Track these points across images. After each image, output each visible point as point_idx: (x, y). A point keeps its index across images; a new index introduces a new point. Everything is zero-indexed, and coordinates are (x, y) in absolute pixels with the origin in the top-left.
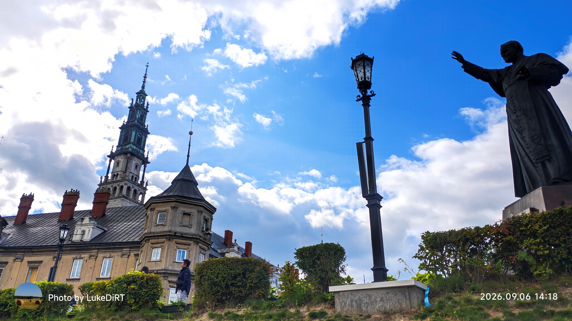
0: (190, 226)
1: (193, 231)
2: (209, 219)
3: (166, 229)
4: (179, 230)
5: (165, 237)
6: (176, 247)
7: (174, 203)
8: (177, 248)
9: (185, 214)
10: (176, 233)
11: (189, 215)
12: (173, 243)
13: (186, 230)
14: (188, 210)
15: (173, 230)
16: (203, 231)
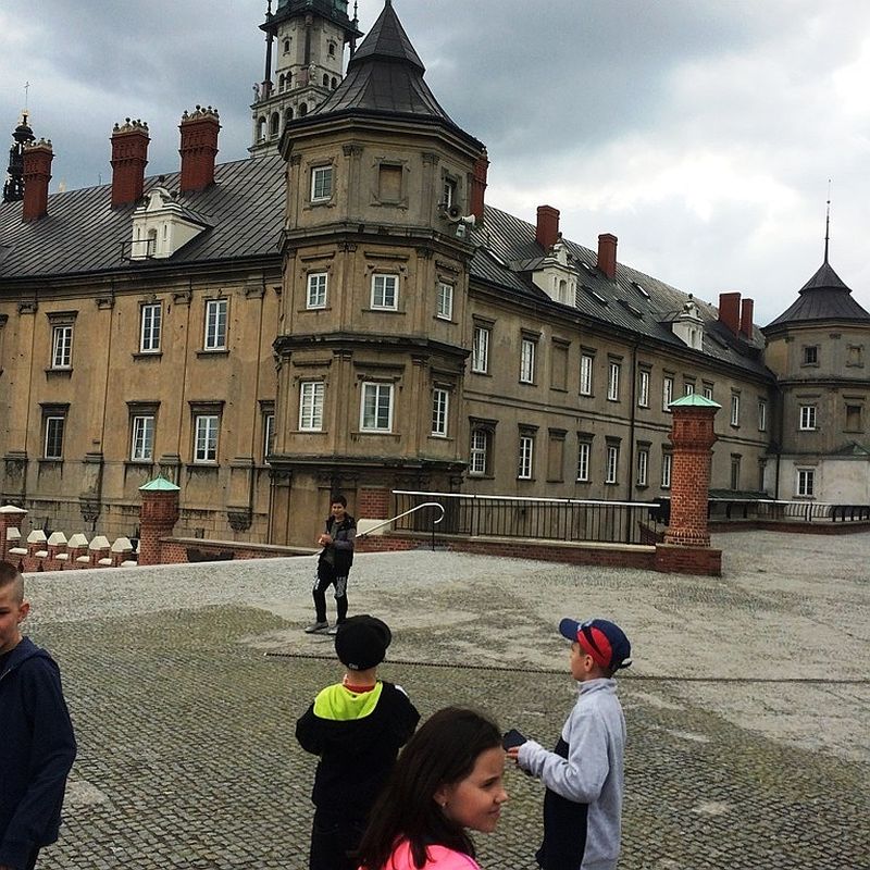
0: (401, 205)
1: (412, 217)
2: (460, 178)
3: (336, 215)
4: (372, 216)
5: (335, 240)
6: (366, 268)
7: (352, 136)
8: (370, 271)
9: (385, 167)
10: (362, 227)
11: (396, 168)
12: (357, 258)
13: (391, 218)
14: (393, 156)
15: (354, 217)
16: (444, 218)
